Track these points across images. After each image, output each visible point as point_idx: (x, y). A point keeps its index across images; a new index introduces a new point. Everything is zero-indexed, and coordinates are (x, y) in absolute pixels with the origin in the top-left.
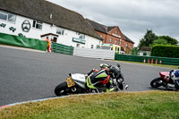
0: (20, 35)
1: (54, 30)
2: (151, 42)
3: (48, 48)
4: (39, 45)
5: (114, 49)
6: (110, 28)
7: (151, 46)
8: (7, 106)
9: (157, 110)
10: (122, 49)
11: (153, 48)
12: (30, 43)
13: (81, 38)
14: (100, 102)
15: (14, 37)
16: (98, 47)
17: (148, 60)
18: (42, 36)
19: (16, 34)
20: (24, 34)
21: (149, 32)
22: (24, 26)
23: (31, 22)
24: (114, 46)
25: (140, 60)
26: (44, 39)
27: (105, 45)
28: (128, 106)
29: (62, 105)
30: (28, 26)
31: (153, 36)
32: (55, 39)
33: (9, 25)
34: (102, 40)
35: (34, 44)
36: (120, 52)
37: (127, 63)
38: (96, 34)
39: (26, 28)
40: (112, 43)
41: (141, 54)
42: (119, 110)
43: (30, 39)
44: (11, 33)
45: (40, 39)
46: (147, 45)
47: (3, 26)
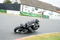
0: (31, 13)
4: (38, 16)
12: (35, 15)
13: (52, 13)
16: (58, 16)
18: (38, 13)
23: (35, 8)
32: (43, 14)
34: (59, 13)
38: (57, 11)
47: (26, 10)
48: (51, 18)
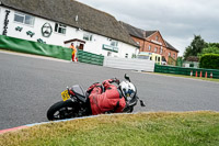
0: (39, 41)
1: (80, 35)
2: (199, 51)
3: (73, 56)
4: (62, 53)
5: (154, 59)
6: (148, 33)
7: (200, 56)
8: (24, 127)
9: (207, 135)
10: (164, 59)
11: (203, 58)
12: (51, 51)
13: (113, 44)
14: (137, 123)
15: (33, 43)
16: (134, 56)
17: (196, 73)
18: (66, 43)
19: (34, 39)
20: (44, 39)
21: (197, 38)
22: (44, 30)
23: (53, 25)
24: (154, 55)
25: (186, 72)
26: (69, 45)
27: (142, 53)
28: (171, 129)
29: (90, 127)
30: (49, 30)
31: (202, 43)
32: (81, 46)
33: (26, 28)
34: (139, 47)
35: (57, 52)
36: (161, 63)
37: (170, 76)
38: (131, 40)
39: (46, 32)
40: (151, 51)
41: (187, 65)
42: (160, 134)
43: (51, 46)
44: (28, 38)
45: (64, 46)
46: (195, 54)
47: (19, 29)
48: (111, 65)
